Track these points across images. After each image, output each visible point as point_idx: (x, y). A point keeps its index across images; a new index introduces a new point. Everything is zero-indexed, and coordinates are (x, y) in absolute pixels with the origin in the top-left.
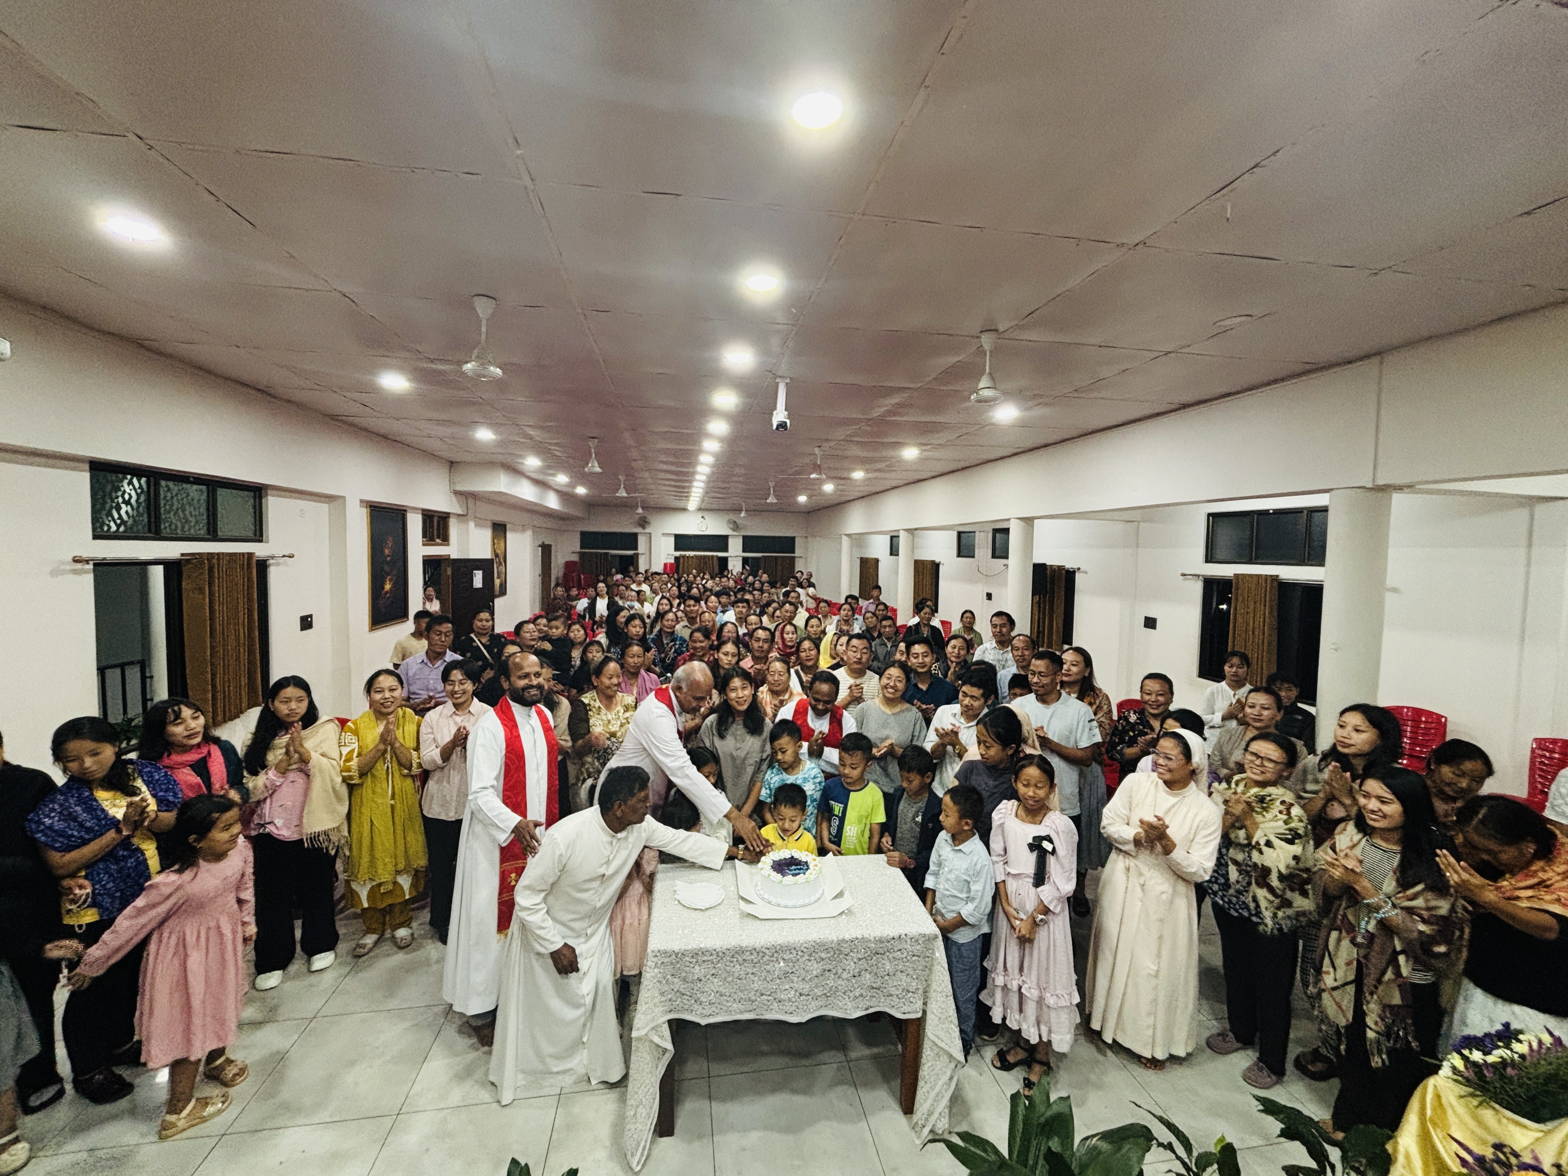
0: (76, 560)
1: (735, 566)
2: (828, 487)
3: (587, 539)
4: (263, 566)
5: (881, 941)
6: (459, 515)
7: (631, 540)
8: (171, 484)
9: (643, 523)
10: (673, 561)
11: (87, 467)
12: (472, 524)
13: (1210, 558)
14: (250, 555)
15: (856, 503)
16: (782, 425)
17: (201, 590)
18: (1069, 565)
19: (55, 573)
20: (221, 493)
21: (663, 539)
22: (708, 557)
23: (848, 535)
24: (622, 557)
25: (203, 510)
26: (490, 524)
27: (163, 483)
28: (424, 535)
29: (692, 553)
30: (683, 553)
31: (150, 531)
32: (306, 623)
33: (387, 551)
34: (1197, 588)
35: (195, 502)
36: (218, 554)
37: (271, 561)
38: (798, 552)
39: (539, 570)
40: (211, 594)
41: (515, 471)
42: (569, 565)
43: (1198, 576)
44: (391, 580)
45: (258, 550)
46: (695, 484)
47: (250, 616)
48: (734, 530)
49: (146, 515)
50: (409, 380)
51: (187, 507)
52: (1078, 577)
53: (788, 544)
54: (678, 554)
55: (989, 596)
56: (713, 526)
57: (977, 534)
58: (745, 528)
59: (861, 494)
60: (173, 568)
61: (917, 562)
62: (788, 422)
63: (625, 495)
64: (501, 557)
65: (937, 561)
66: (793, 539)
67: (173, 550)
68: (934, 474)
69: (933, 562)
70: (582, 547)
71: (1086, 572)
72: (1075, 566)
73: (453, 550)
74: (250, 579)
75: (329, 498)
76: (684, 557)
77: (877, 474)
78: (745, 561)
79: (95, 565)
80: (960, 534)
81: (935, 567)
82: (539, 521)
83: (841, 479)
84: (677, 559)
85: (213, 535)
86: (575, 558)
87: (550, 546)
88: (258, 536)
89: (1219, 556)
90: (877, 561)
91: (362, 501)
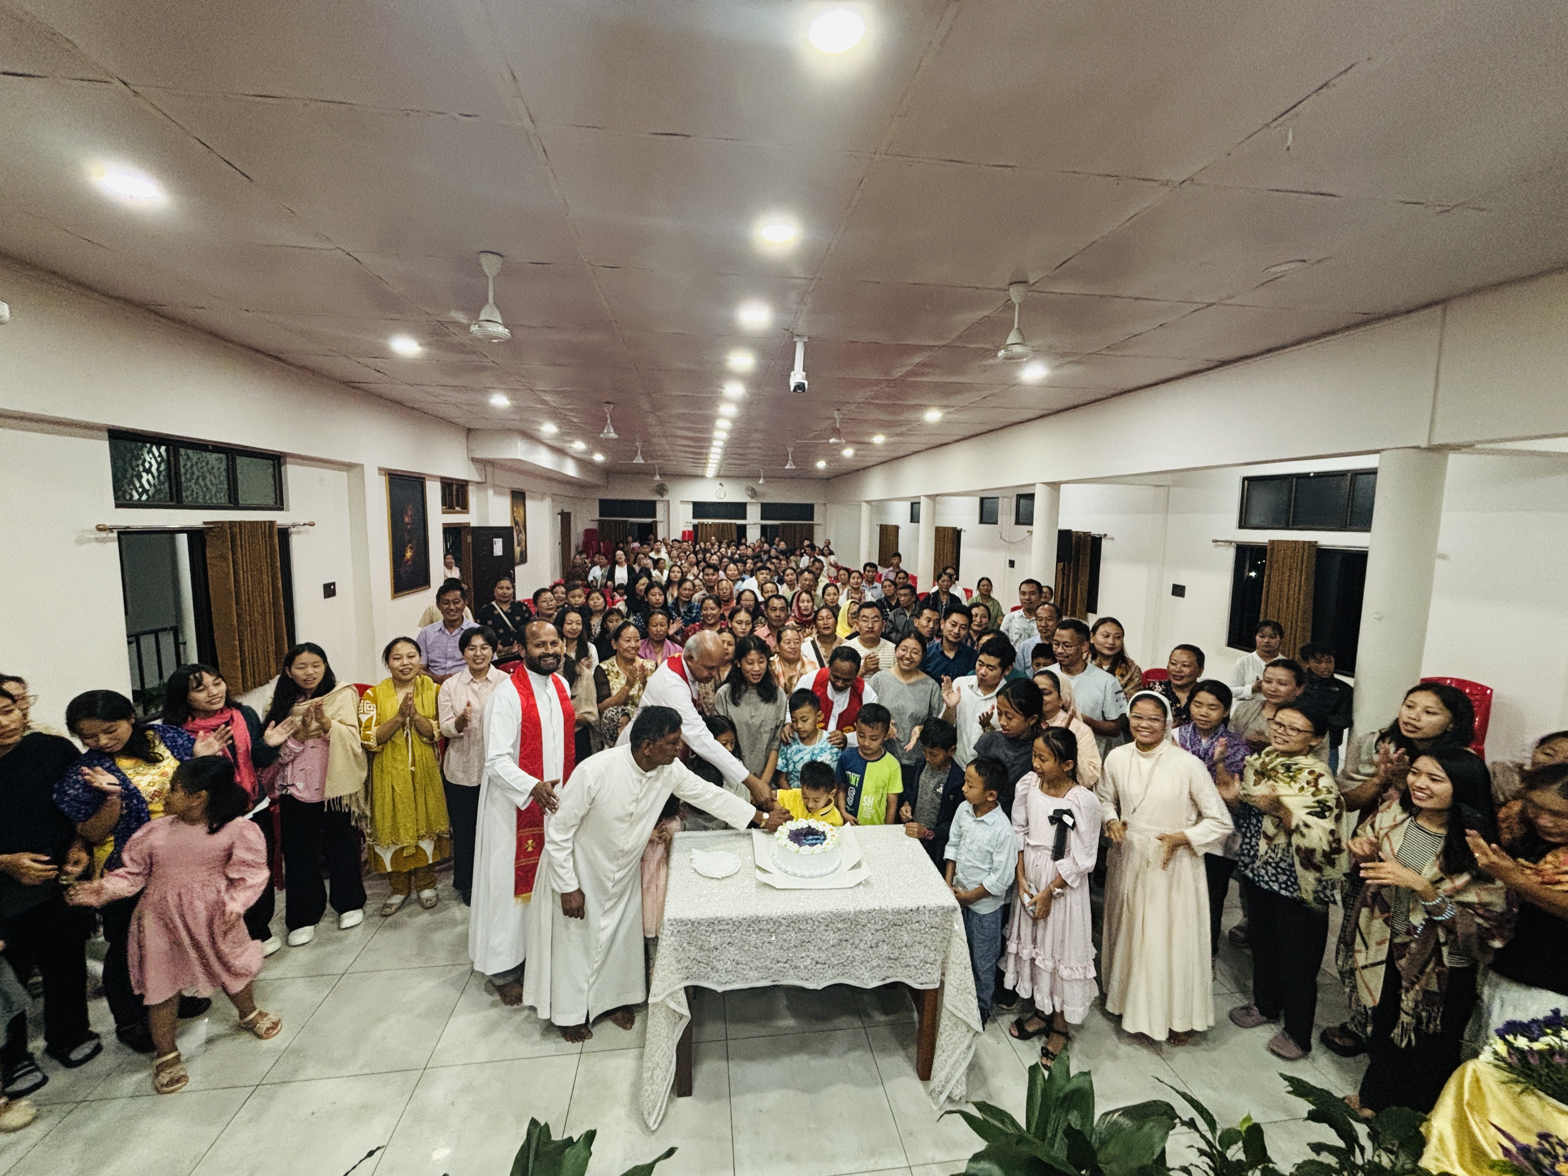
0: (100, 529)
1: (753, 536)
2: (848, 452)
3: (607, 507)
4: (284, 534)
5: (899, 912)
6: (478, 483)
7: (649, 508)
8: (190, 452)
9: (661, 490)
10: (691, 529)
11: (106, 435)
12: (491, 492)
13: (1243, 524)
14: (272, 523)
15: (877, 468)
16: (800, 387)
17: (225, 558)
18: (1095, 532)
19: (80, 542)
20: (241, 461)
21: (681, 506)
22: (726, 524)
23: (868, 502)
24: (640, 525)
25: (223, 477)
26: (508, 492)
27: (182, 451)
28: (444, 503)
29: (710, 521)
30: (701, 521)
31: (171, 500)
32: (329, 590)
33: (407, 520)
34: (1229, 555)
35: (215, 471)
36: (240, 522)
37: (293, 529)
38: (817, 519)
39: (559, 540)
40: (234, 562)
41: (531, 437)
42: (588, 532)
43: (1231, 542)
44: (411, 548)
45: (280, 518)
46: (713, 450)
47: (274, 585)
48: (752, 498)
49: (167, 485)
50: (421, 345)
51: (208, 475)
52: (1105, 544)
53: (807, 511)
54: (696, 521)
55: (1012, 564)
56: (730, 493)
57: (1000, 500)
58: (763, 495)
59: (880, 460)
60: (196, 536)
61: (938, 530)
62: (806, 383)
63: (642, 461)
64: (521, 524)
65: (959, 528)
66: (811, 506)
67: (196, 518)
68: (955, 438)
69: (955, 529)
70: (601, 515)
71: (1112, 539)
72: (1102, 533)
73: (472, 518)
74: (272, 547)
75: (348, 467)
76: (702, 524)
77: (896, 439)
78: (764, 528)
79: (119, 533)
80: (982, 500)
81: (957, 534)
82: (557, 488)
83: (861, 444)
84: (695, 526)
85: (234, 504)
86: (594, 526)
87: (569, 514)
88: (279, 504)
89: (1254, 521)
90: (897, 528)
91: (380, 469)
